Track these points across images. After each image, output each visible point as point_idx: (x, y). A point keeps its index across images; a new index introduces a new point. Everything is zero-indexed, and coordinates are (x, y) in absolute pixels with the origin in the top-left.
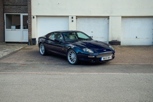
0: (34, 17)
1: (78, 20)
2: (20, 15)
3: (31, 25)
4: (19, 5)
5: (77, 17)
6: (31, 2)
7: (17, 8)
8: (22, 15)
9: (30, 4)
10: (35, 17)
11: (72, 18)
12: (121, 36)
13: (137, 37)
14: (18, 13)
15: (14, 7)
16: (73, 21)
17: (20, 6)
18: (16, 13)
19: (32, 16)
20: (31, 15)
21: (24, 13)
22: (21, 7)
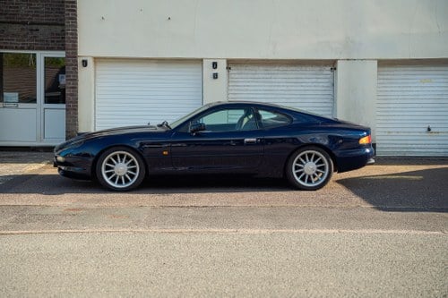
0: (85, 63)
1: (231, 72)
2: (35, 55)
3: (75, 88)
4: (32, 24)
5: (231, 64)
6: (75, 11)
7: (25, 32)
8: (41, 56)
9: (74, 19)
10: (90, 62)
11: (215, 65)
12: (378, 125)
13: (429, 129)
14: (29, 49)
15: (15, 29)
16: (215, 76)
17: (34, 27)
18: (22, 48)
19: (80, 60)
20: (75, 56)
21: (48, 49)
22: (37, 30)
